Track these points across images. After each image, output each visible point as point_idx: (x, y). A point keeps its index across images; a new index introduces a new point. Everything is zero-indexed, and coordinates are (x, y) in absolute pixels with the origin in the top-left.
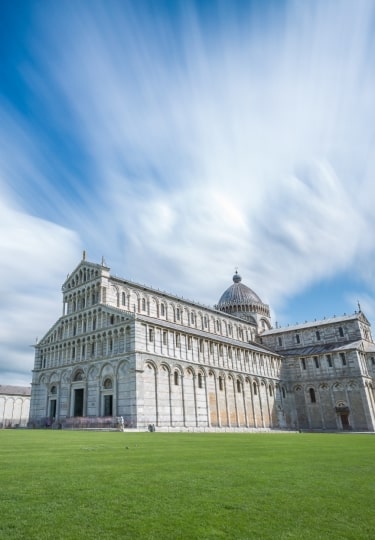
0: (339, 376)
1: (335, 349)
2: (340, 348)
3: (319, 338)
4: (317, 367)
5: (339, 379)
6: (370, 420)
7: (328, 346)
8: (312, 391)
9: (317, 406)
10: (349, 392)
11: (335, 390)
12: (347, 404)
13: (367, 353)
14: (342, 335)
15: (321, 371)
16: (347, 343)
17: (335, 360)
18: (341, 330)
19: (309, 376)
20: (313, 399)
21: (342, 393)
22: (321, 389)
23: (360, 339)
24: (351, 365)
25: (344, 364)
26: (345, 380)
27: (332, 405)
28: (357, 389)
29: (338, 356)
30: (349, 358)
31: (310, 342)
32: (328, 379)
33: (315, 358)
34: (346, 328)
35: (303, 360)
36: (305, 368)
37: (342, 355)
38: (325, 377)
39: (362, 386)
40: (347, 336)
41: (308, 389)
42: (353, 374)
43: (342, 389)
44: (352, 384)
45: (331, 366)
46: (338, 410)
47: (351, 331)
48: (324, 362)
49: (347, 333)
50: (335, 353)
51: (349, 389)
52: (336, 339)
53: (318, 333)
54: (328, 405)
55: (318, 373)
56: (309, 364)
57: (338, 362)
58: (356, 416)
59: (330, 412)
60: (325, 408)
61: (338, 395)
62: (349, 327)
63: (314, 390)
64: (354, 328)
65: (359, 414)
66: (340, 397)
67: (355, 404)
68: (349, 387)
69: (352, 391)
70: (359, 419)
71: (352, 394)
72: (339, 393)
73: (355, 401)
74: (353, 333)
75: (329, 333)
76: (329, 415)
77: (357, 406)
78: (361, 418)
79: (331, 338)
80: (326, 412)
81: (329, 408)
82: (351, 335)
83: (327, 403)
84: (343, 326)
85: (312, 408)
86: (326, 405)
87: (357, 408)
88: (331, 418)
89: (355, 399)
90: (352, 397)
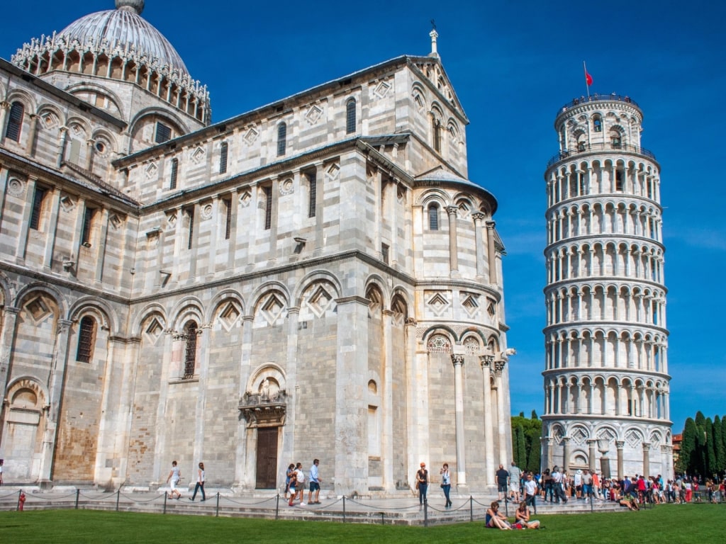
5: (280, 272)
8: (194, 333)
10: (302, 326)
11: (261, 322)
17: (285, 198)
21: (279, 334)
24: (330, 213)
26: (296, 279)
27: (237, 382)
31: (256, 162)
33: (227, 202)
34: (366, 101)
35: (191, 215)
39: (345, 297)
40: (363, 129)
41: (181, 324)
42: (328, 249)
43: (281, 318)
44: (319, 293)
45: (267, 226)
46: (250, 404)
47: (380, 107)
48: (248, 214)
50: (287, 170)
51: (306, 314)
54: (227, 386)
55: (223, 258)
57: (290, 209)
58: (306, 430)
59: (230, 415)
60: (216, 398)
61: (266, 343)
62: (377, 96)
63: (196, 330)
64: (390, 97)
65: (319, 421)
66: (271, 349)
67: (313, 377)
68: (306, 306)
69: (312, 321)
70: (313, 442)
71: (312, 336)
72: (269, 335)
73: (314, 364)
74: (384, 116)
75: (314, 126)
76: (222, 427)
77: (318, 385)
78: (322, 436)
79: (316, 143)
80: (216, 416)
81: (228, 401)
82: (379, 122)
83: (225, 380)
84: (359, 96)
85: (177, 403)
86: (221, 386)
87: (317, 395)
88: (227, 439)
89: (316, 354)
90: (309, 347)
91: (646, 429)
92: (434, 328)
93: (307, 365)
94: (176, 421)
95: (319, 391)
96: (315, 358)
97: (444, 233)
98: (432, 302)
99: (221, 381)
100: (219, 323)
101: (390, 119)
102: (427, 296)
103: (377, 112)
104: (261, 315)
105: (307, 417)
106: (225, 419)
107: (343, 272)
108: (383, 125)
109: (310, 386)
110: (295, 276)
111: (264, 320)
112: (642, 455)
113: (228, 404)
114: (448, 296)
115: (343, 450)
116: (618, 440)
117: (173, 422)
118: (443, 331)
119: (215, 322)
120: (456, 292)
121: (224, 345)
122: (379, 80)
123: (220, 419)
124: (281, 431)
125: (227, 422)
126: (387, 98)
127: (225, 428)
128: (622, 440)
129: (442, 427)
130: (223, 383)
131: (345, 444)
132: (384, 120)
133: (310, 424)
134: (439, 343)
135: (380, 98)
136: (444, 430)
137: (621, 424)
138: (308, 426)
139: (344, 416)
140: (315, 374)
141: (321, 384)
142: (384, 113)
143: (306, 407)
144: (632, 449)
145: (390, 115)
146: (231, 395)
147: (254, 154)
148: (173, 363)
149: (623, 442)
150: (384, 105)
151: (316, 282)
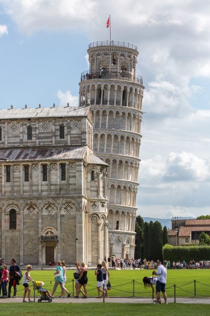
0: (53, 194)
1: (55, 157)
2: (61, 156)
3: (30, 136)
4: (27, 179)
5: (53, 198)
6: (81, 253)
7: (43, 150)
8: (13, 214)
9: (16, 233)
10: (62, 216)
11: (45, 213)
12: (56, 233)
13: (89, 164)
14: (62, 136)
15: (31, 185)
16: (68, 148)
17: (53, 172)
18: (62, 128)
19: (12, 191)
20: (13, 225)
21: (53, 218)
22: (26, 212)
23: (83, 145)
24: (72, 181)
25: (63, 178)
26: (60, 201)
27: (37, 232)
28: (73, 212)
29: (58, 167)
30: (70, 172)
31: (18, 140)
32: (38, 198)
33: (26, 167)
34: (69, 128)
35: (8, 167)
36: (8, 180)
37: (63, 166)
38: (35, 194)
39: (79, 209)
40: (68, 139)
41: (8, 210)
42: (72, 194)
43: (53, 213)
44: (68, 206)
45: (45, 179)
46: (44, 239)
47: (75, 131)
48: (37, 174)
49: (69, 133)
50: (54, 162)
51: (63, 212)
52: (54, 141)
53: (30, 129)
54: (32, 233)
55: (27, 188)
56: (16, 174)
57: (55, 176)
58: (64, 248)
59: (34, 242)
60: (27, 237)
61: (48, 220)
62: (73, 127)
63: (16, 213)
64: (79, 129)
65: (69, 245)
66: (50, 222)
67: (67, 232)
68: (63, 210)
69: (66, 215)
70: (67, 251)
71: (66, 220)
72: (49, 218)
73: (67, 228)
74: (77, 136)
75: (45, 131)
76: (31, 246)
77: (68, 235)
78: (71, 250)
79: (47, 139)
80: (28, 242)
81: (33, 238)
82: (74, 137)
83: (31, 231)
84: (66, 124)
85: (9, 237)
86: (29, 233)
87: (68, 238)
88: (33, 250)
89: (68, 225)
90: (65, 223)
91: (124, 237)
92: (93, 214)
93: (64, 228)
94: (10, 244)
95: (69, 236)
96: (67, 227)
97: (96, 181)
98: (92, 206)
99: (29, 231)
100: (27, 211)
101: (79, 137)
102: (91, 203)
103: (74, 133)
104: (45, 210)
105: (65, 244)
106: (32, 244)
107: (78, 201)
108: (76, 139)
109: (66, 235)
110: (59, 200)
111: (46, 212)
112: (121, 250)
113: (33, 239)
114: (97, 204)
115: (79, 254)
116: (111, 242)
117: (8, 244)
118: (95, 215)
119: (25, 211)
120: (99, 202)
121: (30, 219)
122: (75, 120)
123: (30, 244)
124: (55, 248)
125: (33, 245)
126: (78, 128)
127: (32, 246)
128: (113, 242)
129: (94, 246)
130: (30, 232)
131: (80, 252)
132: (76, 137)
133: (66, 246)
134: (94, 219)
135: (75, 128)
136: (95, 247)
137: (113, 234)
138: (65, 247)
139: (79, 244)
140: (67, 231)
141: (70, 235)
142: (76, 134)
143: (65, 241)
144: (117, 247)
145: (79, 135)
146: (34, 236)
147: (16, 136)
148: (6, 223)
149: (113, 244)
150: (76, 131)
151: (67, 203)
